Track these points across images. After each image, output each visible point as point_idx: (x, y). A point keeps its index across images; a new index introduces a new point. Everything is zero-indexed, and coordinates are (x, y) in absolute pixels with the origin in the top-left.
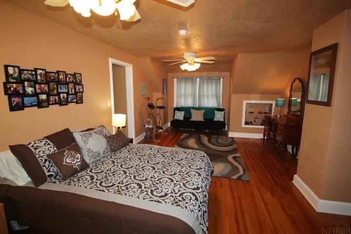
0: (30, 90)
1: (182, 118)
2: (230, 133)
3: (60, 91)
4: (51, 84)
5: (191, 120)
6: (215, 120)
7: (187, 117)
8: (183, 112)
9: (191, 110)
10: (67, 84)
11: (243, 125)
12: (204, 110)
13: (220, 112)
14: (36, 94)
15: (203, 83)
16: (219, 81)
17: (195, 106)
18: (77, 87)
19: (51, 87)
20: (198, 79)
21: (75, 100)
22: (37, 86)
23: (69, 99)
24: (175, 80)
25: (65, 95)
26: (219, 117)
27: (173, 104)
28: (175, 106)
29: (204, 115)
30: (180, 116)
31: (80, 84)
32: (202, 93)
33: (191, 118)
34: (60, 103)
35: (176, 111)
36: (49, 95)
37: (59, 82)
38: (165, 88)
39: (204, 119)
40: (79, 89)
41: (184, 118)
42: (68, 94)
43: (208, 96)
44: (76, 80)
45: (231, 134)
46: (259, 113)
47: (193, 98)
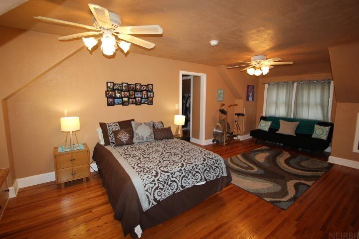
0: (118, 95)
1: (267, 129)
2: (331, 157)
3: (136, 96)
4: (131, 92)
5: (277, 132)
6: (313, 136)
7: (273, 129)
8: (270, 123)
9: (280, 120)
10: (142, 91)
11: (354, 149)
12: (298, 122)
13: (322, 127)
14: (121, 98)
15: (302, 89)
17: (289, 117)
18: (149, 94)
19: (131, 94)
20: (295, 84)
21: (147, 102)
22: (122, 93)
23: (142, 102)
24: (266, 86)
25: (140, 98)
26: (320, 133)
27: (262, 113)
28: (264, 115)
29: (298, 127)
30: (265, 126)
31: (151, 91)
32: (300, 101)
33: (278, 130)
34: (136, 104)
35: (262, 121)
36: (129, 98)
37: (136, 91)
39: (296, 133)
40: (150, 95)
41: (270, 129)
42: (142, 98)
43: (308, 105)
44: (149, 89)
47: (287, 107)
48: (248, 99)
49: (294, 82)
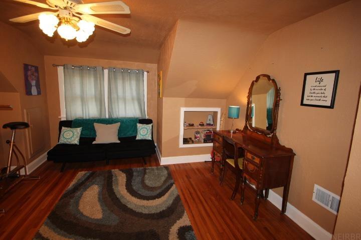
1: (76, 141)
2: (162, 159)
5: (94, 143)
6: (137, 138)
7: (87, 140)
8: (79, 130)
9: (95, 124)
11: (181, 145)
12: (118, 124)
13: (145, 126)
15: (116, 79)
16: (141, 76)
17: (103, 117)
20: (106, 71)
24: (60, 70)
26: (144, 133)
27: (59, 114)
28: (63, 117)
29: (120, 131)
30: (72, 136)
32: (114, 96)
33: (94, 139)
35: (63, 128)
38: (34, 83)
39: (119, 139)
41: (81, 139)
43: (125, 100)
45: (165, 161)
46: (200, 125)
47: (99, 103)
48: (28, 92)
49: (103, 69)
